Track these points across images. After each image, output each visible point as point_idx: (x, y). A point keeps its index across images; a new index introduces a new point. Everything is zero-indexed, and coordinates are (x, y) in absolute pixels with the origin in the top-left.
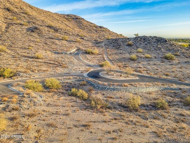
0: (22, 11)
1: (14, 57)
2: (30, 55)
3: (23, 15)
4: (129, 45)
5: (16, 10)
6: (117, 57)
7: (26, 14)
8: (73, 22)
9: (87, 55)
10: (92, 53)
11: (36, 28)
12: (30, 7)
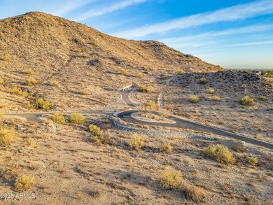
0: (90, 41)
1: (62, 92)
2: (77, 91)
3: (89, 46)
5: (84, 41)
6: (175, 97)
7: (92, 44)
8: (150, 50)
9: (139, 94)
10: (146, 91)
11: (97, 61)
12: (101, 35)
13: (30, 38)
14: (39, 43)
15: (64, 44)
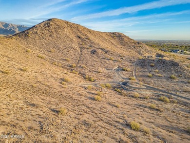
0: (86, 37)
2: (96, 70)
4: (152, 66)
5: (83, 37)
6: (141, 74)
7: (88, 39)
8: (117, 39)
9: (123, 72)
10: (126, 70)
11: (95, 51)
12: (90, 31)
13: (57, 37)
14: (62, 40)
15: (74, 40)
